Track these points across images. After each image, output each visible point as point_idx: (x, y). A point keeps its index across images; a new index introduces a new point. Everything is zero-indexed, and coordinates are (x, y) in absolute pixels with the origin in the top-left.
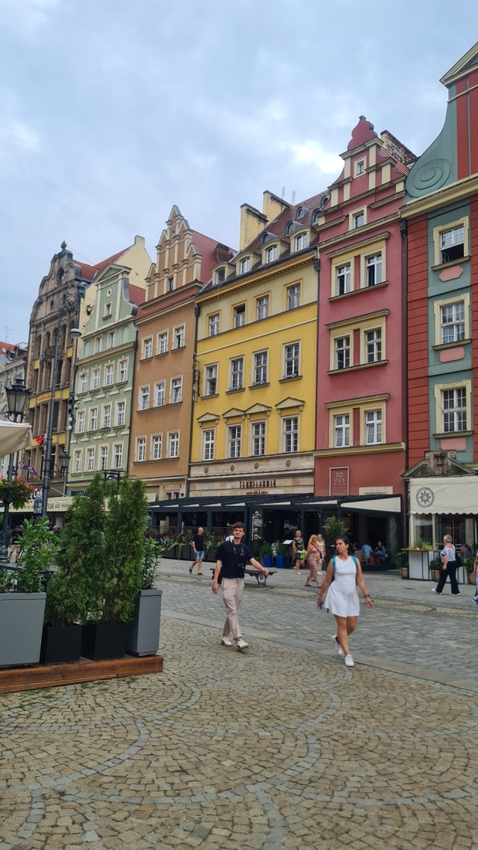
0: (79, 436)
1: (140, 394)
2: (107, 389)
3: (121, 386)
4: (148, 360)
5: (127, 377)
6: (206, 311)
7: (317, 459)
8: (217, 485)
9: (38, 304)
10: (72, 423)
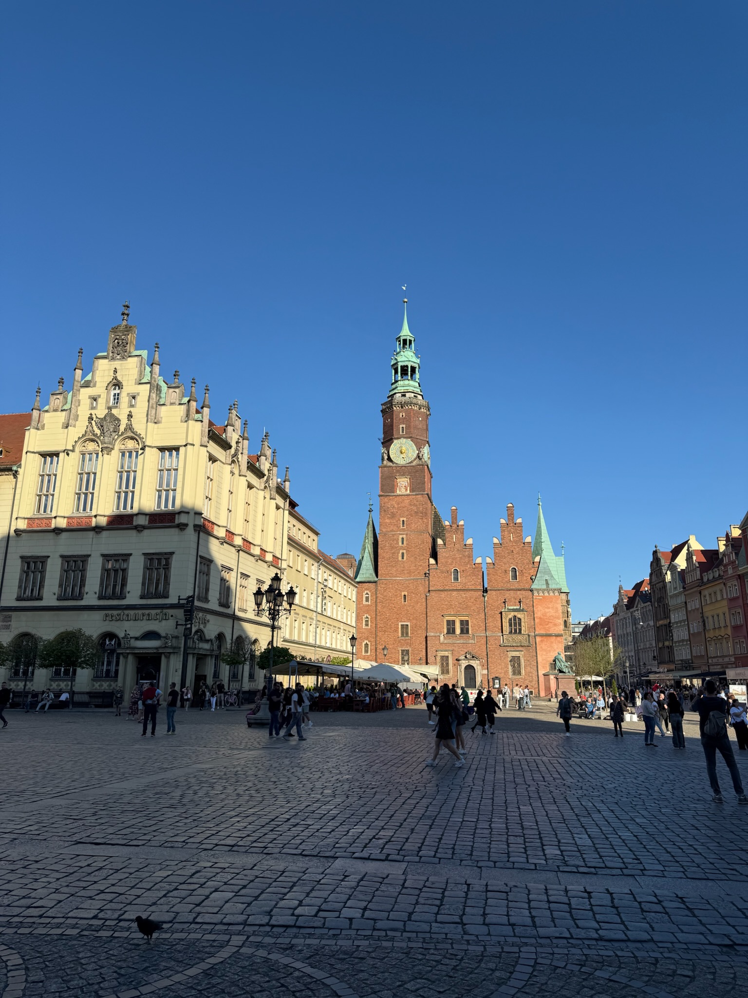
0: (676, 642)
1: (691, 626)
2: (680, 622)
3: (683, 620)
4: (690, 611)
5: (685, 618)
6: (702, 594)
7: (735, 658)
8: (715, 667)
9: (651, 575)
10: (672, 636)
